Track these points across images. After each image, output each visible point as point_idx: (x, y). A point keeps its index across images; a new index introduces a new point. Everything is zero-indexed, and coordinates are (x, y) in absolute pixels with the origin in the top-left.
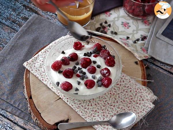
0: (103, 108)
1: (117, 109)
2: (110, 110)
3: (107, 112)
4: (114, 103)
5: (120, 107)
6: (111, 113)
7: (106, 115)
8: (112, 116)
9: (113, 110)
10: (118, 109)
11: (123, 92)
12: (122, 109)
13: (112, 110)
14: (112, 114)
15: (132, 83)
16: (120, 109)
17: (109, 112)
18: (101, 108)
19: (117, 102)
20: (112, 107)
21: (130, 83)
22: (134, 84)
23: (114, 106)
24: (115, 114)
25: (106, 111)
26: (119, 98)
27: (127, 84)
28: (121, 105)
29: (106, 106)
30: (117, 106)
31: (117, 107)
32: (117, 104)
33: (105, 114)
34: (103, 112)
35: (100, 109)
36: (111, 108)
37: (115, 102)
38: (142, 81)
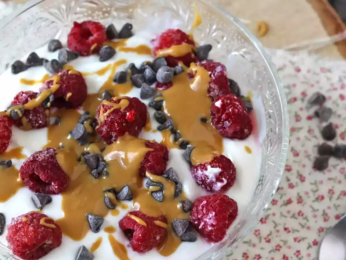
0: (265, 229)
1: (316, 205)
2: (293, 224)
3: (290, 238)
4: (291, 186)
5: (323, 190)
6: (303, 233)
7: (290, 253)
8: (315, 243)
9: (306, 218)
10: (320, 206)
11: (298, 125)
12: (335, 196)
13: (303, 222)
14: (312, 236)
15: (309, 71)
16: (327, 199)
17: (296, 235)
18: (257, 233)
19: (302, 179)
20: (295, 207)
21: (300, 75)
22: (318, 70)
23: (300, 201)
24: (321, 230)
25: (284, 235)
26: (297, 159)
27: (294, 85)
28: (321, 182)
29: (271, 218)
30: (311, 194)
31: (313, 198)
32: (306, 186)
33: (284, 251)
34: (273, 244)
35: (255, 240)
36: (293, 216)
37: (294, 180)
38: (337, 43)
